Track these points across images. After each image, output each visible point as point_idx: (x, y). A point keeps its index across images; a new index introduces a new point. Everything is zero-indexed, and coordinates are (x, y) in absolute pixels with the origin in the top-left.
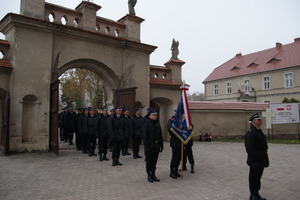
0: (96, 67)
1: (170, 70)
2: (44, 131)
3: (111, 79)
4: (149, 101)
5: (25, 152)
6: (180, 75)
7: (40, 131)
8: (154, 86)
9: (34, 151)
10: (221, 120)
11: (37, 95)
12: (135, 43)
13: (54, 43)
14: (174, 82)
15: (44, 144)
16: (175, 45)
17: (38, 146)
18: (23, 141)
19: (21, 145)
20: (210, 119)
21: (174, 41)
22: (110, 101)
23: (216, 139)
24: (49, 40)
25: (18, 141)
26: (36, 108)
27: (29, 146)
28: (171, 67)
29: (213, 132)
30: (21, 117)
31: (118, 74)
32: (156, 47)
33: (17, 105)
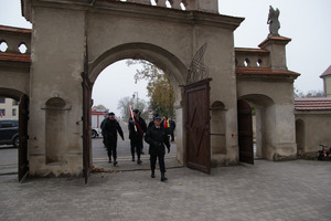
0: (154, 54)
1: (269, 53)
2: (76, 147)
3: (176, 71)
4: (235, 100)
5: (51, 176)
6: (284, 59)
7: (70, 148)
8: (242, 76)
9: (62, 175)
11: (65, 98)
12: (209, 14)
13: (87, 24)
14: (274, 70)
15: (76, 166)
16: (274, 16)
17: (67, 169)
18: (49, 161)
19: (44, 167)
21: (271, 10)
22: (177, 103)
24: (80, 21)
25: (41, 162)
26: (65, 115)
27: (55, 168)
28: (269, 48)
30: (44, 128)
31: (186, 62)
32: (242, 19)
33: (38, 113)
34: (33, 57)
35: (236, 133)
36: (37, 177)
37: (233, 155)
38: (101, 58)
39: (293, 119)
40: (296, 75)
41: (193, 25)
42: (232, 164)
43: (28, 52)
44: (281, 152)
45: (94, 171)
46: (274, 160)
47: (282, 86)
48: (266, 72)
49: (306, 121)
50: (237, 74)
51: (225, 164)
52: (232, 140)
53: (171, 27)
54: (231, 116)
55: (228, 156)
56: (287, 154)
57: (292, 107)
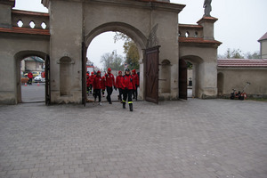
1: (202, 28)
2: (78, 86)
3: (140, 40)
4: (177, 59)
5: (63, 103)
6: (212, 32)
7: (75, 87)
8: (183, 44)
9: (70, 103)
10: (258, 79)
11: (71, 57)
13: (84, 10)
14: (205, 40)
15: (79, 98)
16: (207, 3)
17: (73, 99)
18: (62, 95)
19: (59, 98)
20: (245, 77)
22: (141, 60)
23: (251, 97)
24: (79, 9)
25: (57, 95)
26: (71, 67)
27: (66, 99)
28: (203, 25)
29: (247, 90)
30: (58, 74)
31: (146, 34)
32: (184, 6)
33: (55, 66)
34: (51, 32)
35: (177, 80)
36: (55, 103)
37: (175, 94)
38: (93, 32)
39: (216, 73)
40: (219, 44)
41: (151, 10)
42: (174, 100)
43: (48, 28)
44: (207, 93)
45: (88, 102)
46: (202, 98)
47: (210, 50)
48: (200, 41)
49: (225, 73)
50: (179, 42)
51: (170, 99)
52: (174, 85)
53: (137, 11)
54: (174, 69)
55: (171, 94)
56: (211, 95)
57: (215, 65)
